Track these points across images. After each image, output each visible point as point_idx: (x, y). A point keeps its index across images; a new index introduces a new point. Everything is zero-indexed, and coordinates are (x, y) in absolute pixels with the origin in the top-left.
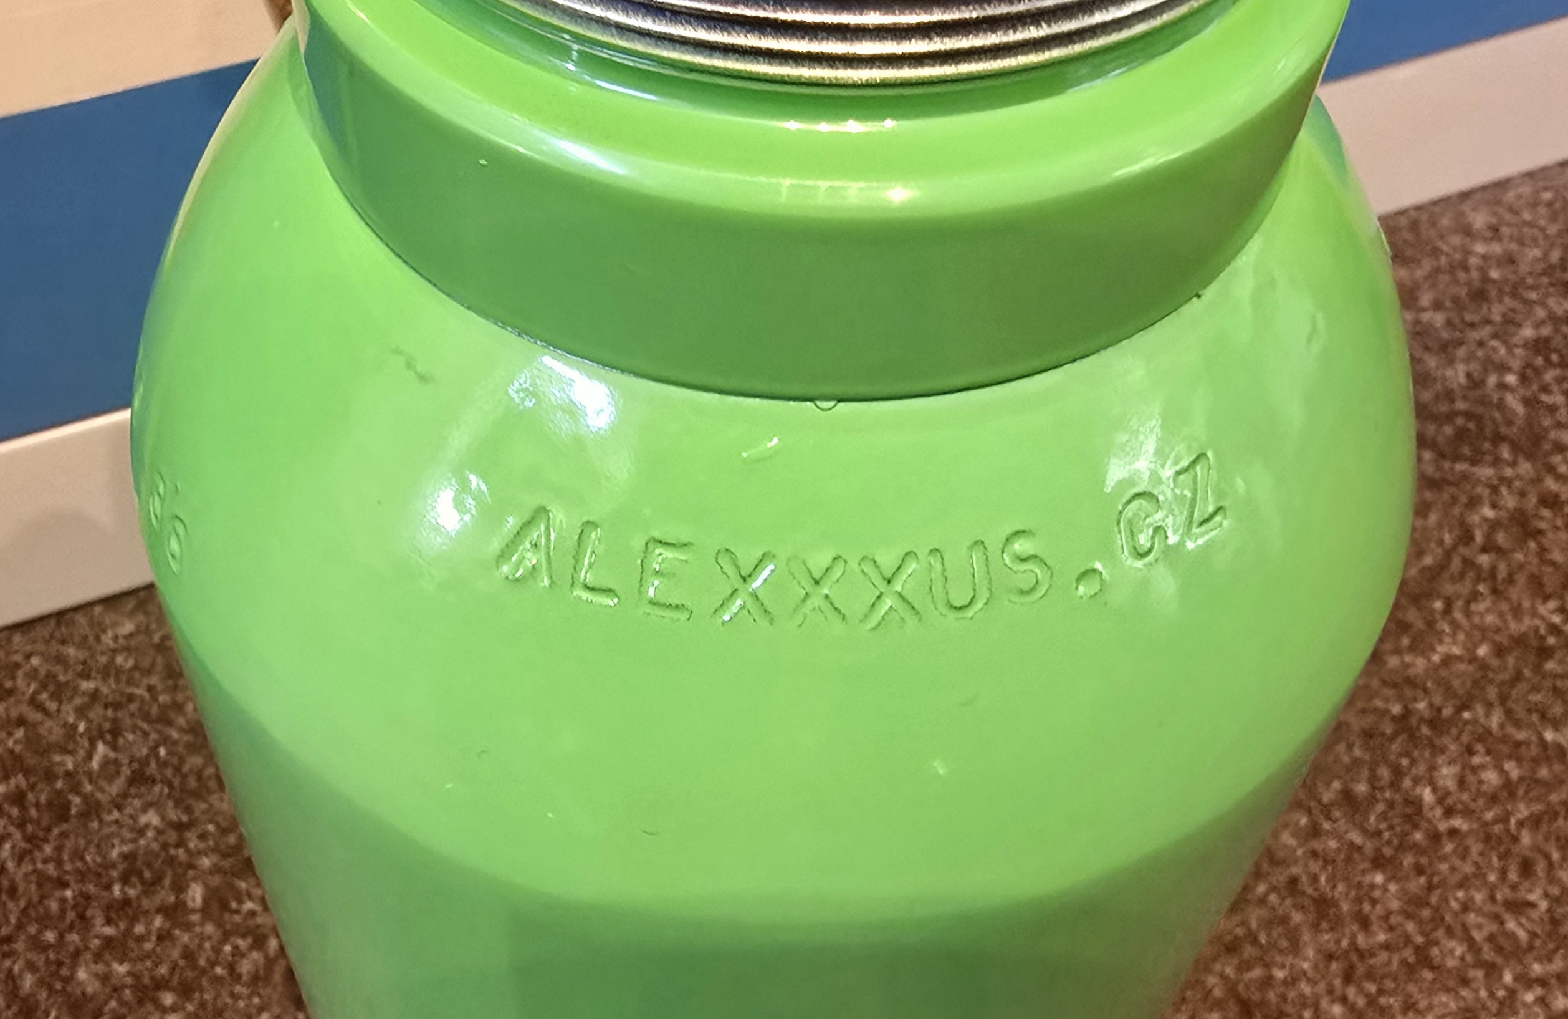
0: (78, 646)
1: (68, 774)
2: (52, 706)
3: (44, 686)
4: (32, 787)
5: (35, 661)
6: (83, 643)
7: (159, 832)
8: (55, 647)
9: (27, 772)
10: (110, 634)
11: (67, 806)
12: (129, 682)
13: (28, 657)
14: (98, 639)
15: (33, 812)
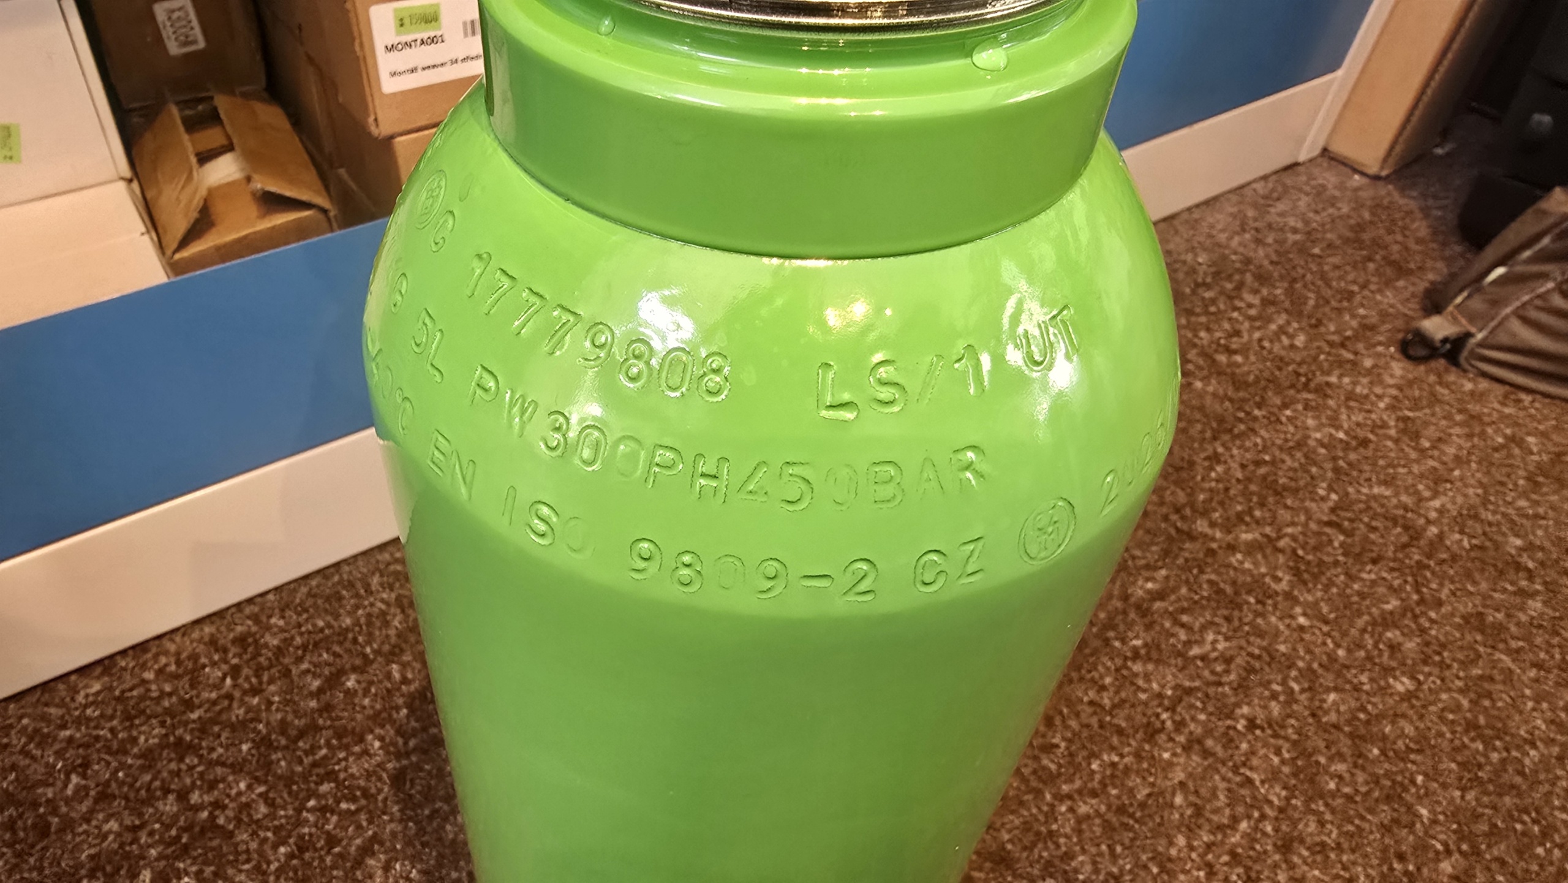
0: (57, 706)
1: (48, 801)
2: (38, 753)
3: (31, 739)
4: (21, 816)
5: (25, 721)
6: (62, 704)
7: (119, 835)
8: (40, 709)
9: (18, 804)
10: (82, 693)
11: (48, 825)
12: (96, 728)
13: (21, 718)
14: (73, 700)
15: (22, 834)
